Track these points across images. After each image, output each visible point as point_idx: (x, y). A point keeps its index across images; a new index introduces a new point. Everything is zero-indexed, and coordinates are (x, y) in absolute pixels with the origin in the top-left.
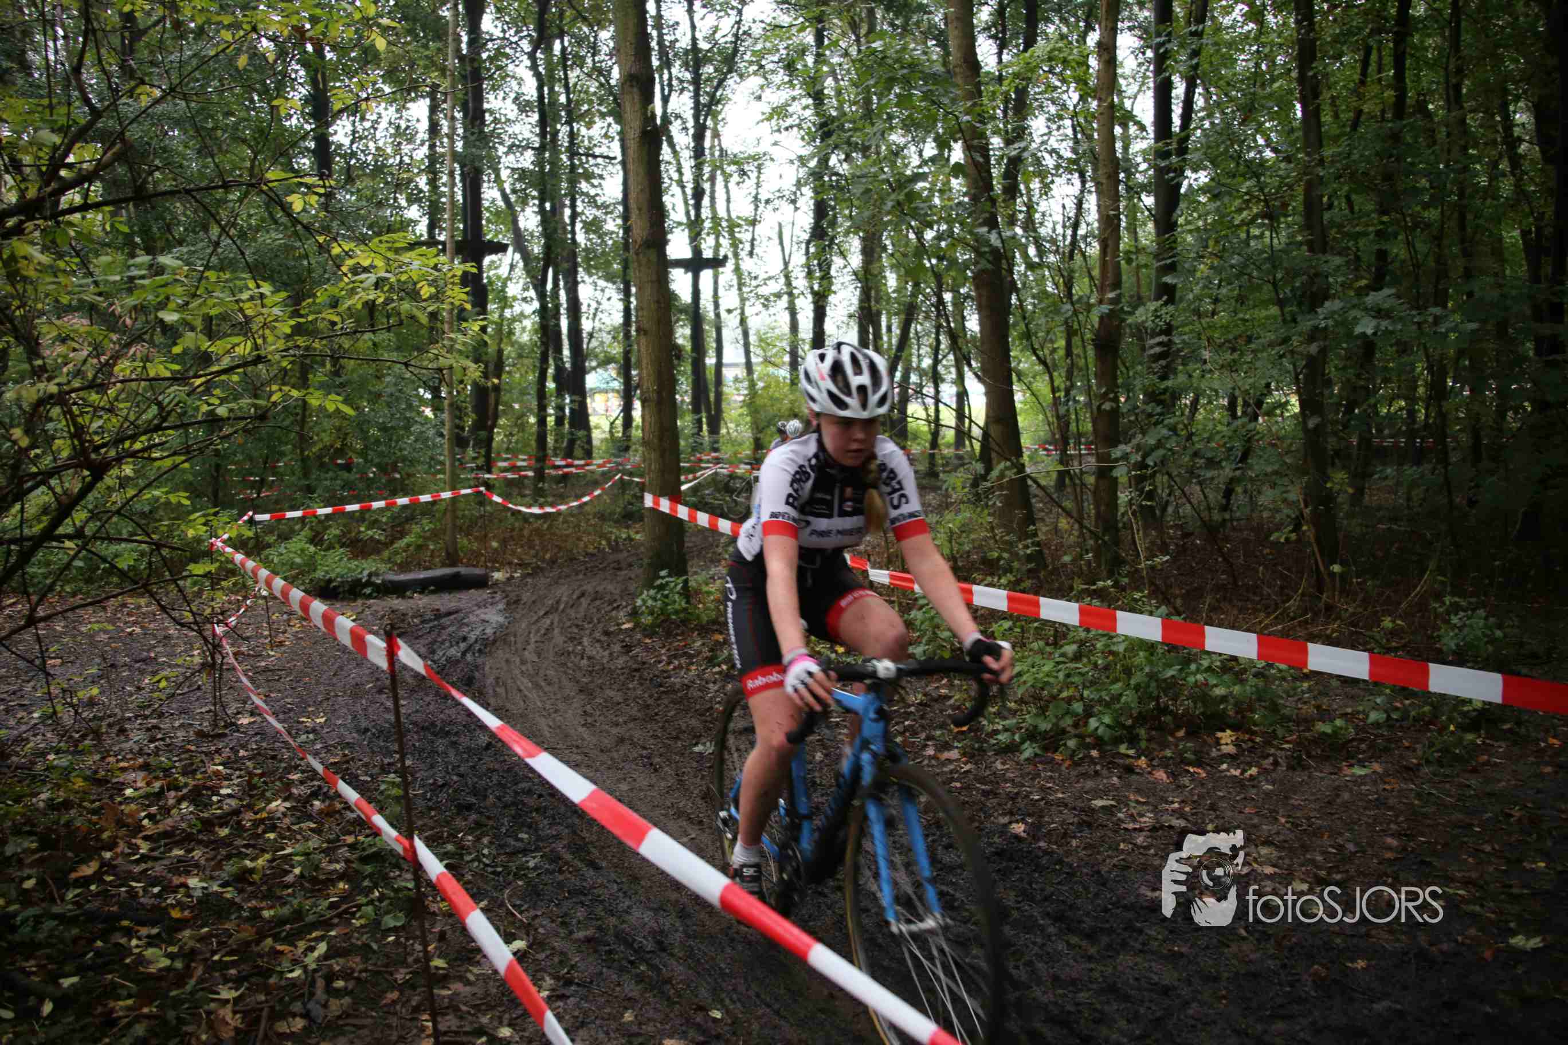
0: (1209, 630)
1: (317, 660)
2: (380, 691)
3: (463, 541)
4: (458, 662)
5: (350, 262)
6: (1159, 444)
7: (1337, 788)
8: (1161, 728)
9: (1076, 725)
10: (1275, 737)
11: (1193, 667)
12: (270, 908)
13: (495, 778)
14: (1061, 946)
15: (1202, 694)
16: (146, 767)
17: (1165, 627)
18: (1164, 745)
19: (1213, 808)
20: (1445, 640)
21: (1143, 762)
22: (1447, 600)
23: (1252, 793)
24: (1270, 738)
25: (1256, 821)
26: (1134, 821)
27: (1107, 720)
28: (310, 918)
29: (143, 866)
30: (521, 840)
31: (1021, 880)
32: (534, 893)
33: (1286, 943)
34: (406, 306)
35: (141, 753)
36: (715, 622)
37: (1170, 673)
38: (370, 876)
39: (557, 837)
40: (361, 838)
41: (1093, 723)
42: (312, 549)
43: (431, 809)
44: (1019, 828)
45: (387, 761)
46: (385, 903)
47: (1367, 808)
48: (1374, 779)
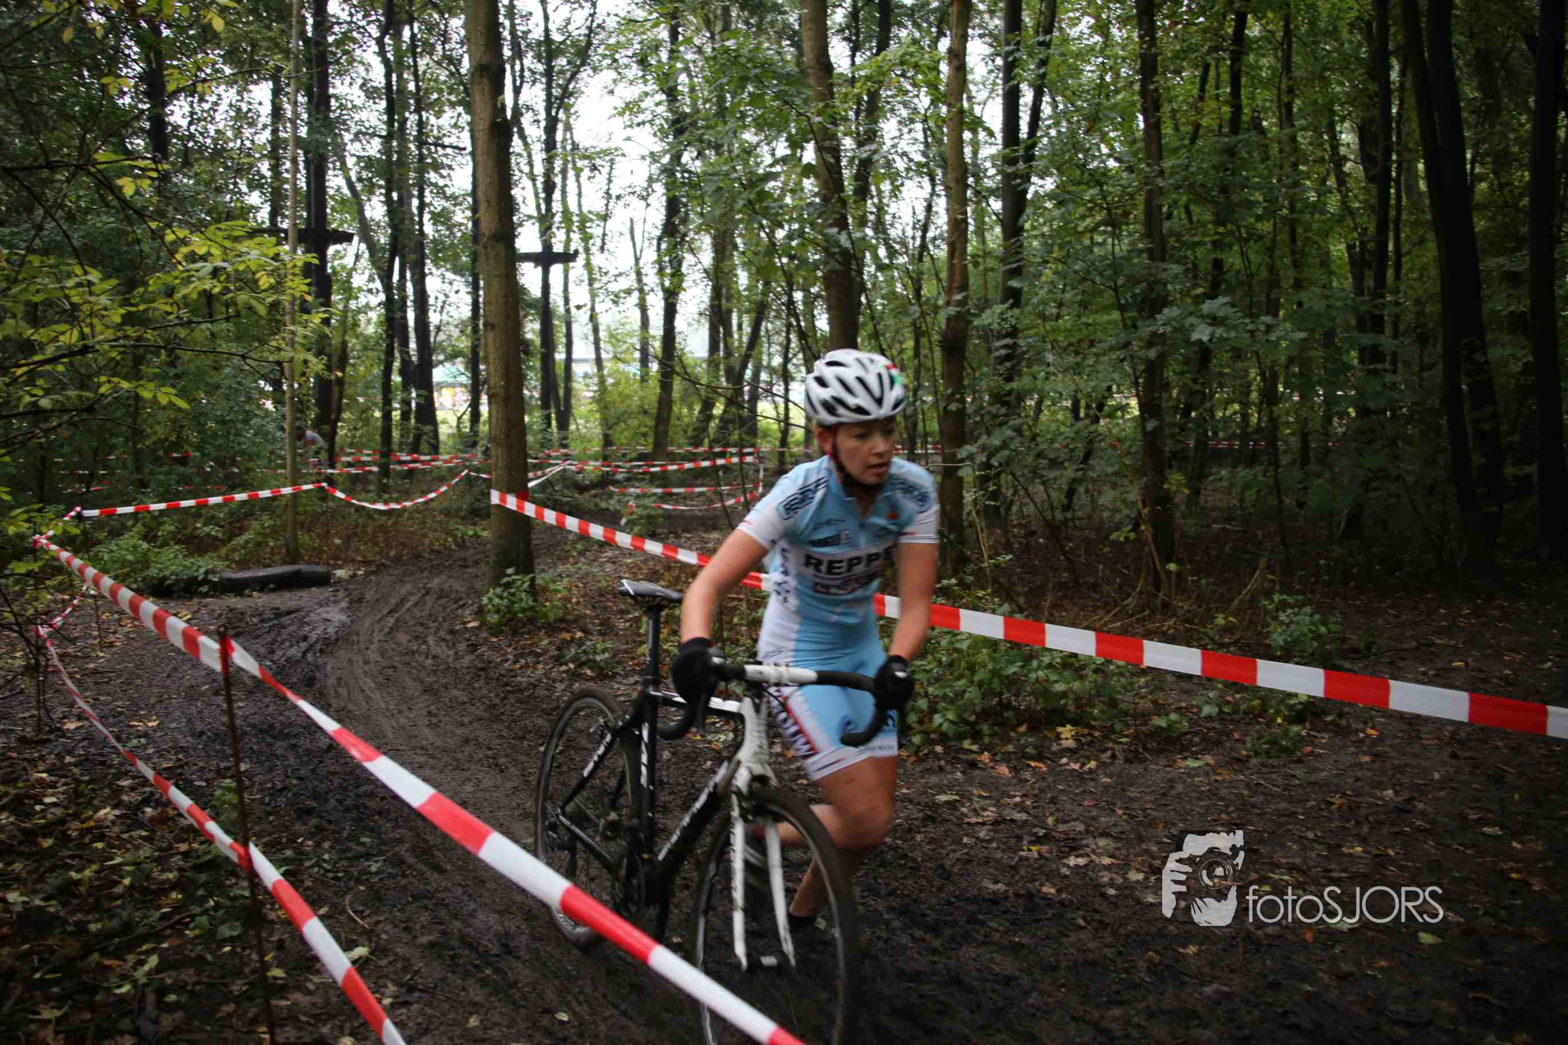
0: (1049, 627)
1: (149, 663)
2: (217, 693)
3: (303, 537)
4: (298, 661)
5: (184, 250)
6: (1004, 445)
7: (1172, 780)
8: (1003, 723)
9: (921, 722)
10: (1114, 732)
11: (1035, 663)
12: (97, 921)
13: (336, 781)
14: (905, 940)
15: (1043, 691)
17: (1008, 625)
18: (1009, 741)
19: (1053, 801)
20: (1275, 636)
21: (986, 757)
22: (1276, 597)
23: (1091, 786)
24: (1108, 732)
25: (1094, 813)
26: (977, 815)
27: (951, 716)
28: (141, 930)
30: (363, 844)
31: (867, 875)
32: (376, 898)
33: (1122, 931)
34: (243, 297)
36: (562, 620)
37: (1012, 669)
38: (205, 885)
39: (400, 840)
40: (195, 845)
41: (937, 719)
42: (145, 545)
43: (269, 814)
45: (222, 765)
46: (221, 912)
47: (1200, 799)
48: (1208, 771)
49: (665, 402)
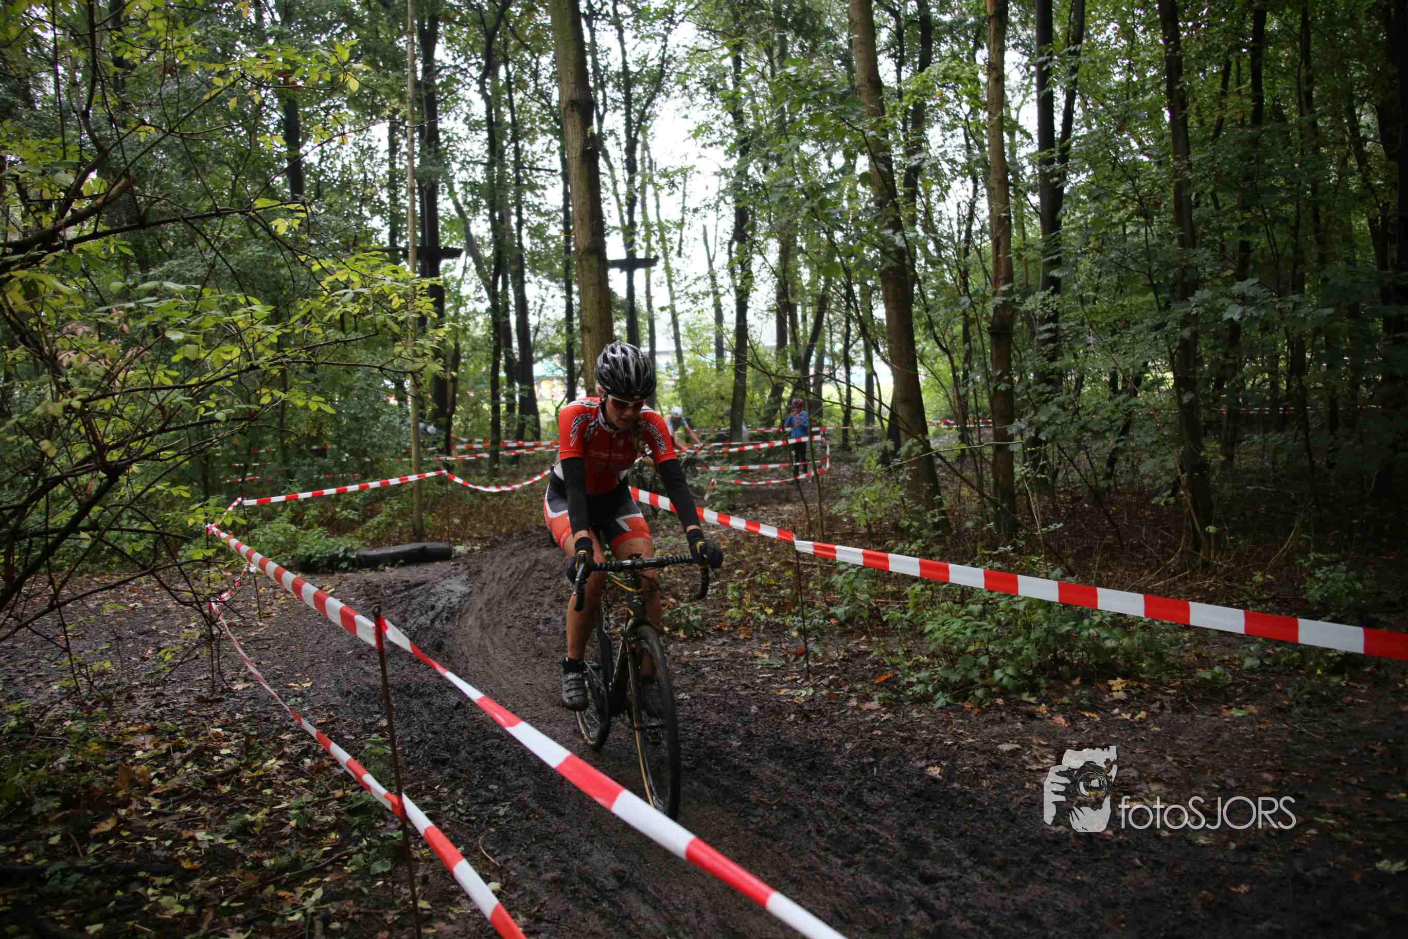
0: (1100, 590)
1: (301, 630)
2: (360, 657)
3: (428, 519)
4: (428, 629)
5: (330, 279)
6: (1051, 421)
7: (1218, 729)
8: (1059, 677)
9: (983, 676)
10: (1162, 684)
11: (1086, 622)
12: (270, 857)
13: (465, 735)
14: (976, 878)
15: (1095, 647)
16: (153, 731)
17: (1062, 589)
18: (1062, 693)
20: (1312, 592)
21: (1043, 708)
22: (1312, 556)
23: (1142, 735)
24: (1156, 685)
25: (1146, 760)
26: (1038, 762)
27: (1010, 671)
28: (307, 866)
29: (155, 822)
30: (492, 791)
31: (939, 818)
32: (504, 839)
33: (1177, 871)
34: (380, 318)
35: (148, 717)
37: (1066, 628)
38: (359, 826)
39: (523, 788)
40: (348, 792)
41: (998, 674)
42: (293, 528)
43: (409, 764)
44: (935, 771)
45: (368, 721)
46: (373, 851)
47: (1244, 747)
48: (1251, 720)
49: (740, 389)
